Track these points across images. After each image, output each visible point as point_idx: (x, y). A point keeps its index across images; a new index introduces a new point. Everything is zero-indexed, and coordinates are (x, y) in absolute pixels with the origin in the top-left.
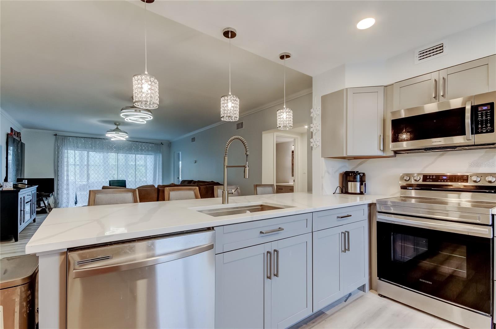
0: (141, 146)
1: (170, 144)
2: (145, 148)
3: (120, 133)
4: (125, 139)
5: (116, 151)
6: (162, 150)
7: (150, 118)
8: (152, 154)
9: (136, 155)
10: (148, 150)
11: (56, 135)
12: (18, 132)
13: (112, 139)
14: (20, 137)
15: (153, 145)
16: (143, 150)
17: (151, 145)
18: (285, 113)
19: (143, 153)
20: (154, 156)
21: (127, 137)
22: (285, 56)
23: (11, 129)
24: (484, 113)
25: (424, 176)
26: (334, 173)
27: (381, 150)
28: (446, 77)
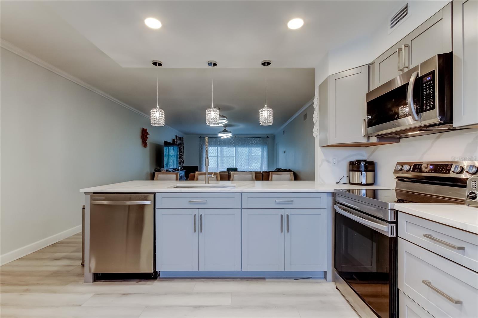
0: (251, 140)
1: (273, 137)
2: (254, 142)
3: (226, 133)
4: (230, 137)
5: (234, 145)
6: (267, 143)
7: (226, 122)
8: (260, 146)
9: (248, 148)
10: (257, 144)
11: (200, 137)
12: (181, 138)
13: (222, 138)
14: (183, 140)
15: (261, 139)
16: (253, 143)
17: (258, 139)
18: (266, 111)
19: (253, 146)
20: (262, 149)
21: (231, 135)
22: (266, 63)
23: (176, 136)
24: (428, 85)
25: (415, 165)
26: (338, 162)
27: (364, 136)
28: (410, 45)
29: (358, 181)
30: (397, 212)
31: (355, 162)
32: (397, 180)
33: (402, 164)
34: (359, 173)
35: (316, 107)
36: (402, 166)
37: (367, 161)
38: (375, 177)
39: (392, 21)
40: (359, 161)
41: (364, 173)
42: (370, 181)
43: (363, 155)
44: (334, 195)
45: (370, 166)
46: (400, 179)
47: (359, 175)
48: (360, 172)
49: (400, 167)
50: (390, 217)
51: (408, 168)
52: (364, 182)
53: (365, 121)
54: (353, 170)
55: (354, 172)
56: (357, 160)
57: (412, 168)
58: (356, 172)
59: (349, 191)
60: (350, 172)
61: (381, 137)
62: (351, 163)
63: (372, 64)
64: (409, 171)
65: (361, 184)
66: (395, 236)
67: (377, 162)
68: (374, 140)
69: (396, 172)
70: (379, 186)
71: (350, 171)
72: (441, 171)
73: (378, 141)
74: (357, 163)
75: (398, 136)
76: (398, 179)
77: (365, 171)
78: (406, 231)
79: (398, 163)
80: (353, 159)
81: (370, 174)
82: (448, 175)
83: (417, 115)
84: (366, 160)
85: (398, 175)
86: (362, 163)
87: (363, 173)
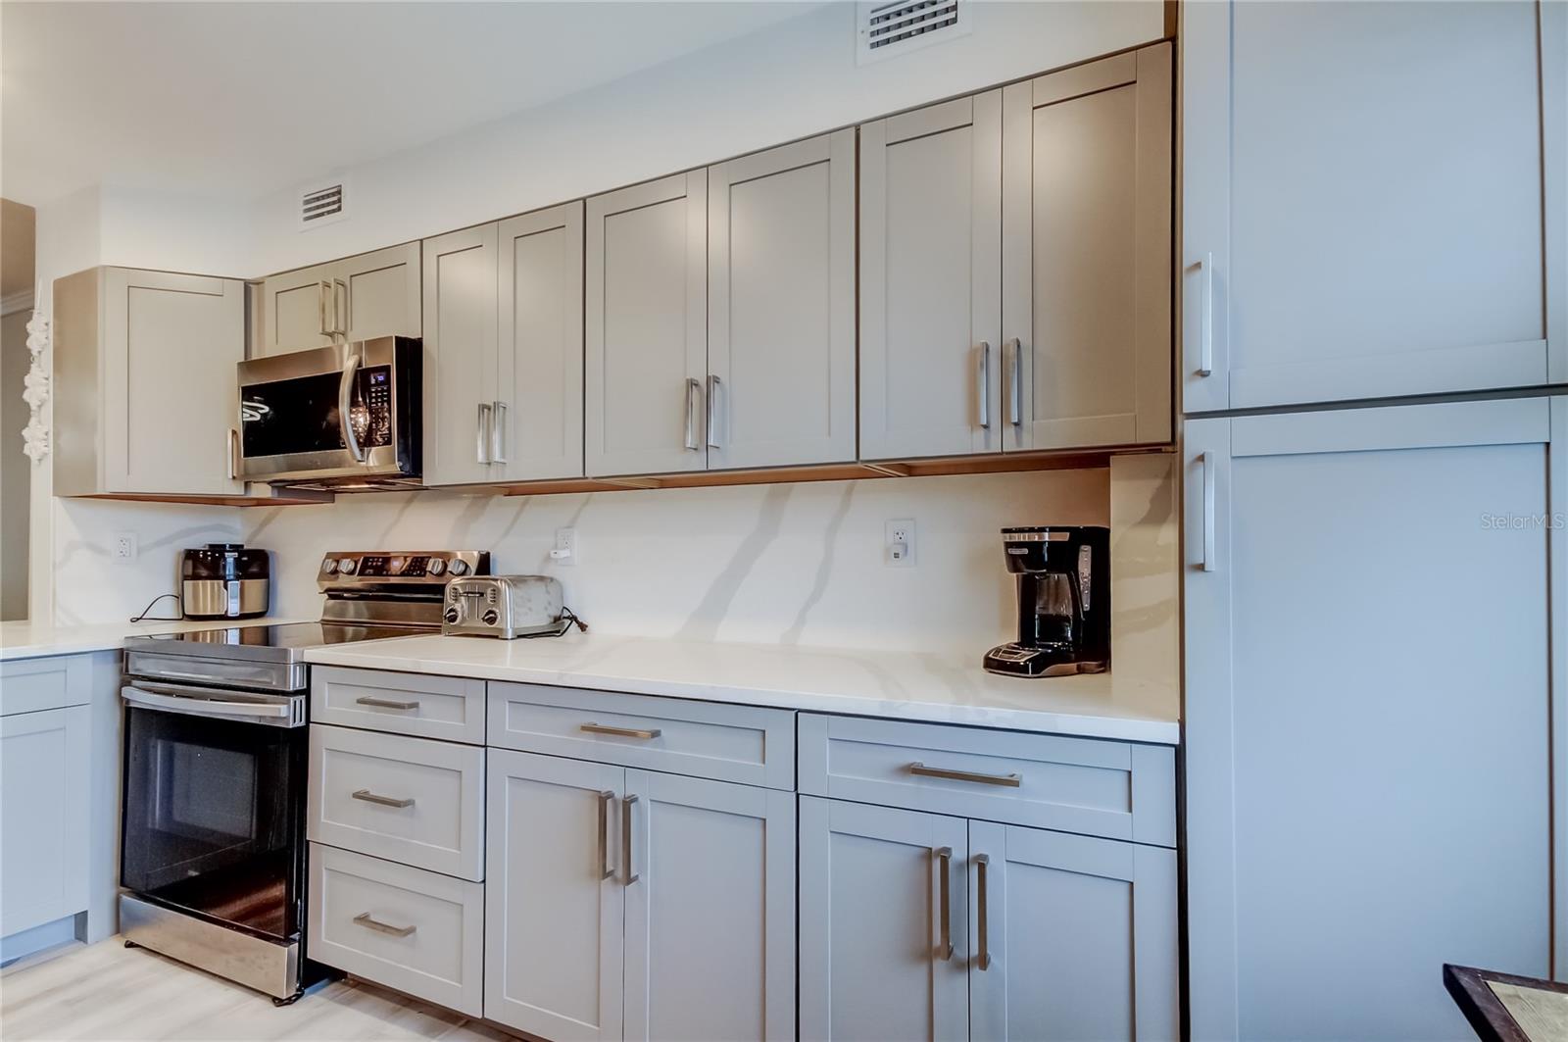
24: (379, 392)
25: (366, 560)
26: (140, 551)
27: (234, 478)
28: (348, 283)
29: (212, 609)
30: (309, 666)
31: (205, 552)
32: (326, 596)
33: (337, 558)
34: (219, 584)
35: (40, 352)
36: (338, 562)
37: (245, 547)
38: (268, 595)
39: (307, 202)
40: (218, 550)
41: (235, 585)
42: (254, 606)
43: (234, 530)
44: (122, 656)
45: (255, 564)
46: (334, 594)
47: (219, 590)
48: (222, 582)
49: (334, 565)
50: (295, 681)
51: (351, 566)
52: (234, 608)
53: (237, 437)
54: (195, 577)
55: (200, 582)
56: (211, 546)
57: (359, 566)
58: (209, 582)
59: (181, 637)
60: (185, 582)
61: (284, 487)
62: (191, 555)
63: (258, 283)
64: (351, 573)
65: (224, 617)
66: (303, 723)
67: (278, 551)
68: (262, 491)
69: (322, 576)
70: (281, 617)
71: (186, 578)
72: (413, 571)
73: (276, 494)
74: (212, 556)
75: (328, 490)
76: (329, 595)
77: (238, 578)
78: (326, 704)
79: (329, 555)
80: (200, 542)
81: (255, 586)
82: (423, 578)
83: (361, 450)
84: (242, 546)
85: (328, 584)
86: (226, 554)
87: (229, 583)
